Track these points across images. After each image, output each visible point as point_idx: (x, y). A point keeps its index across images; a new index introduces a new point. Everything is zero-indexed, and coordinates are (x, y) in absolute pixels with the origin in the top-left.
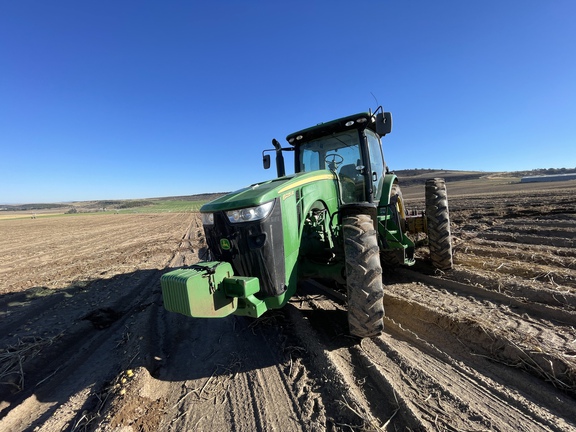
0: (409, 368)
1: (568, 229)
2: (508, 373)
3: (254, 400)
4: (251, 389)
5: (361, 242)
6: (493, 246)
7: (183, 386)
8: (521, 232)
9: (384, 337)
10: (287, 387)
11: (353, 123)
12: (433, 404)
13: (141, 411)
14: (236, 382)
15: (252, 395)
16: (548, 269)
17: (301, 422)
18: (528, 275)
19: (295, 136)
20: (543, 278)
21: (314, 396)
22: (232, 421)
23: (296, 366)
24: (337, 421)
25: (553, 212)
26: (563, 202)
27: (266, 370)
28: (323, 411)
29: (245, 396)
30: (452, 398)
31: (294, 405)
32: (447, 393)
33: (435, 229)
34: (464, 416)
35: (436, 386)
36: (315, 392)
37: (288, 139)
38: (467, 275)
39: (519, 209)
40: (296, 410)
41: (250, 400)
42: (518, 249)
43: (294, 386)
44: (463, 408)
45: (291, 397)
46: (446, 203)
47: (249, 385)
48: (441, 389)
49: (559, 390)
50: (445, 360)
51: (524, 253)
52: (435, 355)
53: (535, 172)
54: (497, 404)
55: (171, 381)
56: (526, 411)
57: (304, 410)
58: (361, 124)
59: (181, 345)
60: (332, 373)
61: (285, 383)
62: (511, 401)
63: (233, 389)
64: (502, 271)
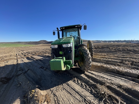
0: (96, 75)
1: (105, 50)
2: (110, 73)
3: (71, 88)
4: (69, 86)
5: (87, 52)
6: (96, 53)
7: (50, 90)
8: (99, 51)
9: (89, 71)
10: (76, 84)
11: (77, 26)
12: (103, 79)
13: (44, 98)
14: (64, 86)
15: (70, 87)
16: (106, 57)
17: (84, 89)
18: (104, 58)
19: (62, 27)
20: (106, 58)
21: (83, 84)
22: (69, 93)
23: (76, 79)
24: (90, 86)
25: (102, 48)
26: (102, 46)
27: (69, 81)
28: (87, 86)
29: (69, 88)
30: (105, 78)
31: (80, 86)
32: (104, 77)
33: (91, 50)
34: (108, 80)
35: (102, 77)
36: (83, 83)
37: (60, 28)
38: (96, 59)
39: (97, 47)
40: (81, 87)
41: (70, 88)
42: (101, 54)
43: (78, 83)
44: (107, 79)
45: (79, 85)
46: (92, 45)
47: (68, 85)
48: (103, 77)
49: (117, 73)
50: (101, 73)
51: (102, 54)
52: (99, 72)
53: (95, 41)
54: (111, 77)
55: (46, 90)
56: (115, 77)
57: (83, 86)
58: (79, 27)
59: (42, 82)
60: (84, 79)
61: (75, 83)
62: (113, 76)
63: (64, 87)
64: (100, 57)
